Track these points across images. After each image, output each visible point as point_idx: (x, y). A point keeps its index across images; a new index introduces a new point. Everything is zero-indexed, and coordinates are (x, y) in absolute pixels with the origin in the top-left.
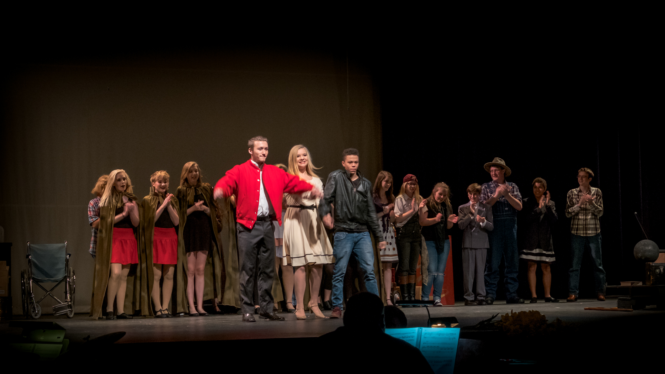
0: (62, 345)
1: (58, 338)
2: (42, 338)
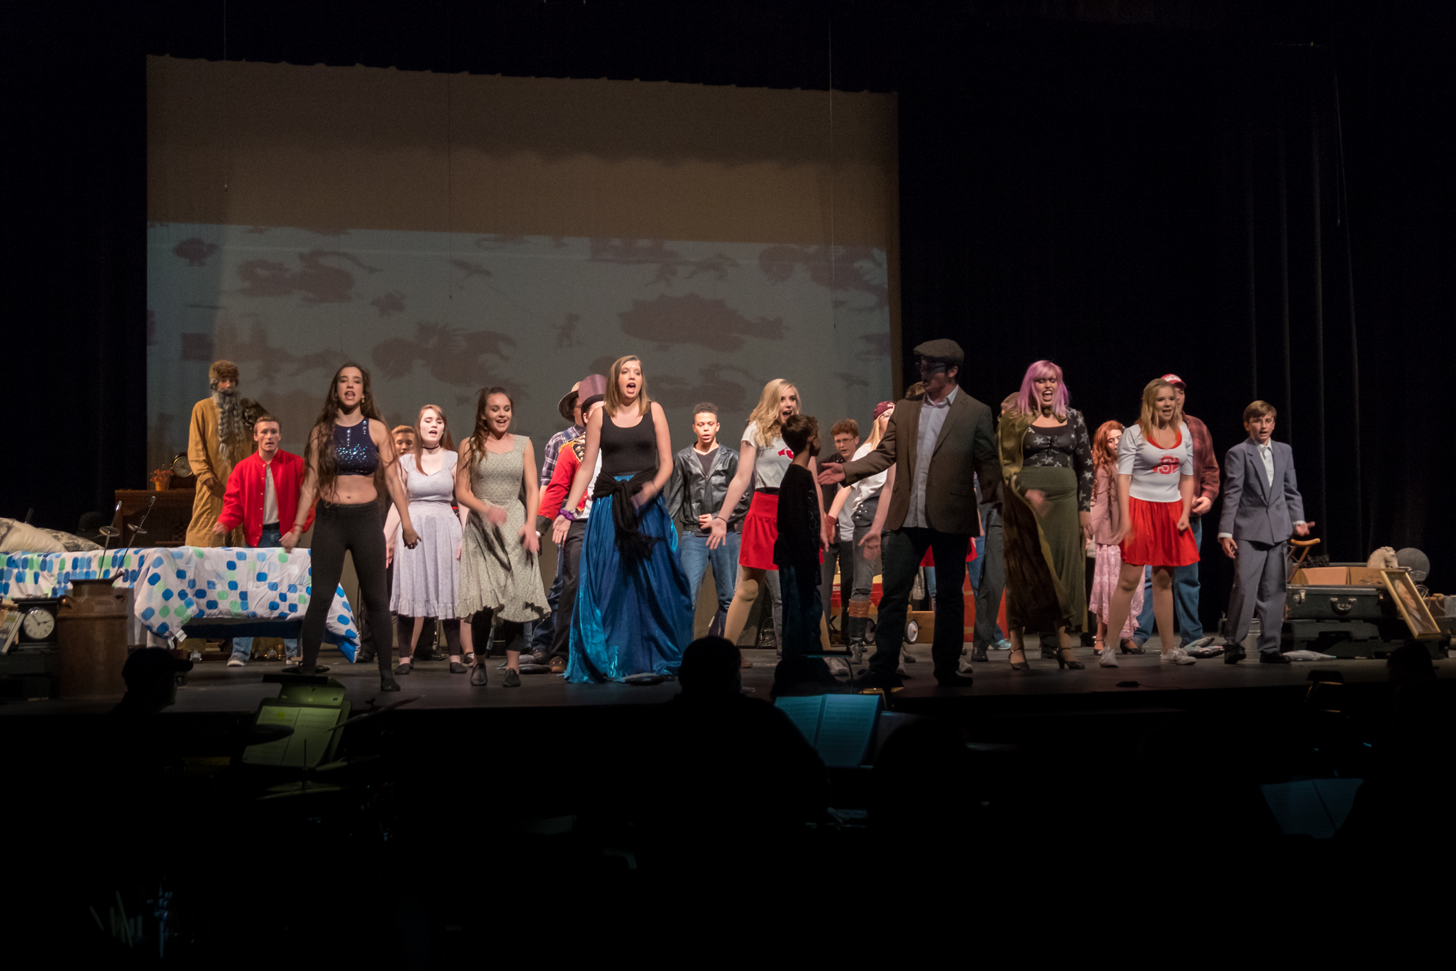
0: (338, 711)
1: (334, 699)
2: (310, 700)
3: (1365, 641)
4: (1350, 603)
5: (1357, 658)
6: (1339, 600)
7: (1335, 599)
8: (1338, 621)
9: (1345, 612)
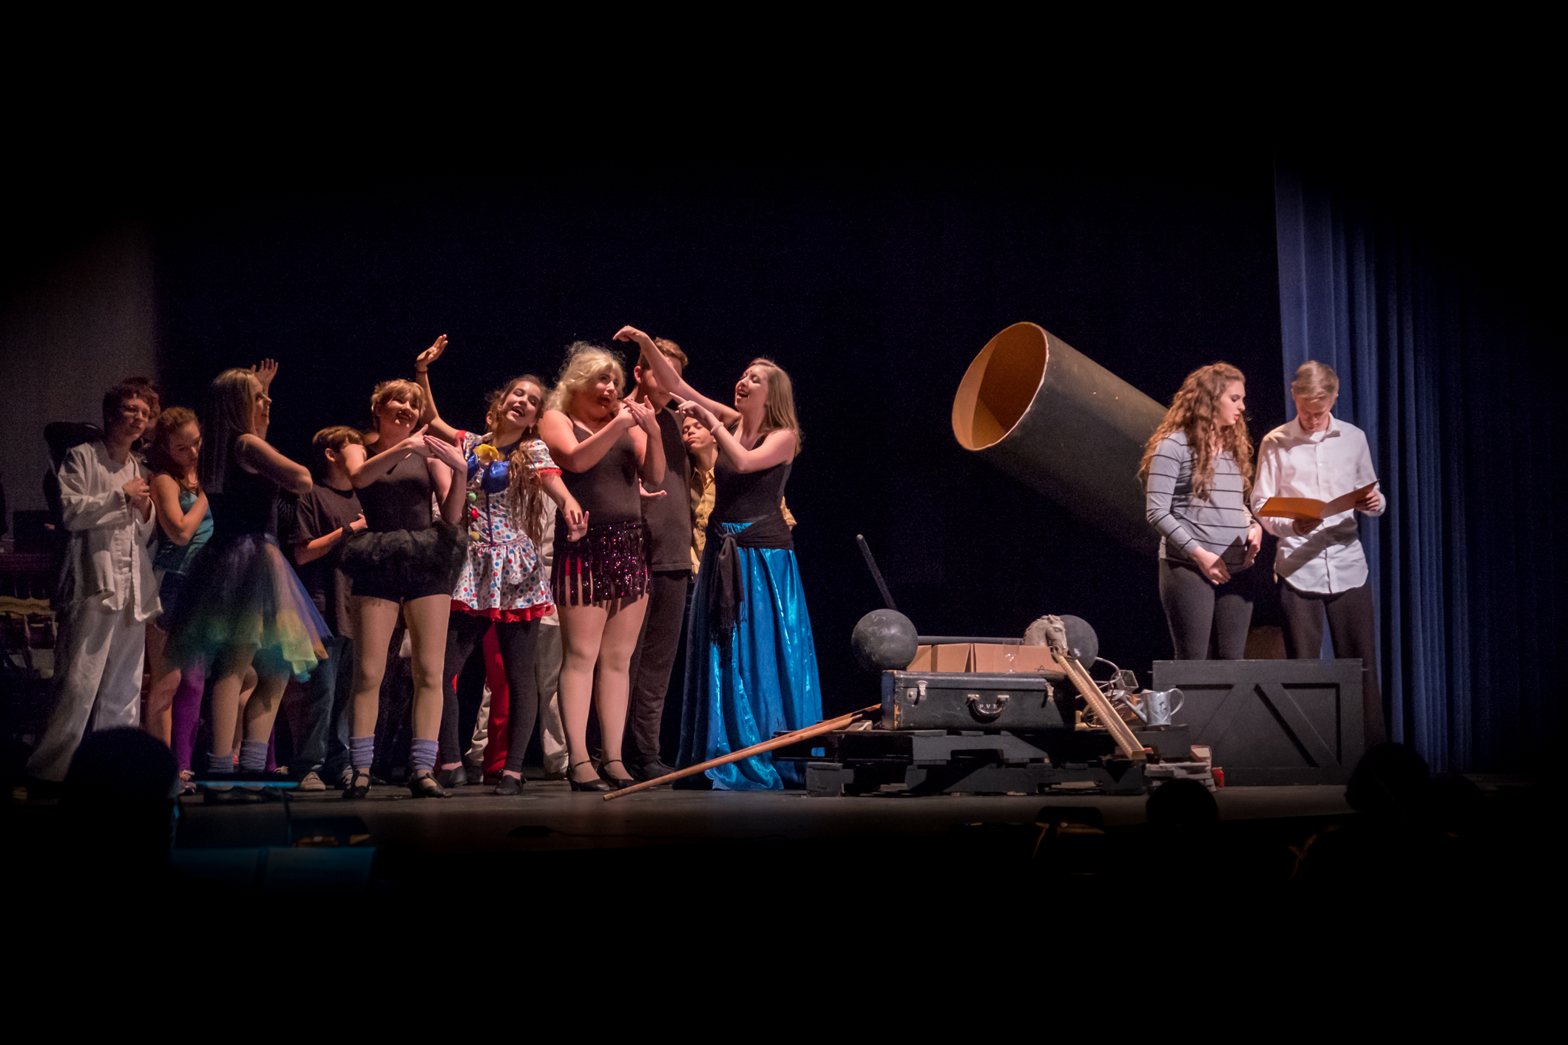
3: (1022, 765)
4: (999, 703)
5: (1009, 793)
6: (981, 697)
7: (974, 696)
8: (981, 733)
9: (991, 718)
